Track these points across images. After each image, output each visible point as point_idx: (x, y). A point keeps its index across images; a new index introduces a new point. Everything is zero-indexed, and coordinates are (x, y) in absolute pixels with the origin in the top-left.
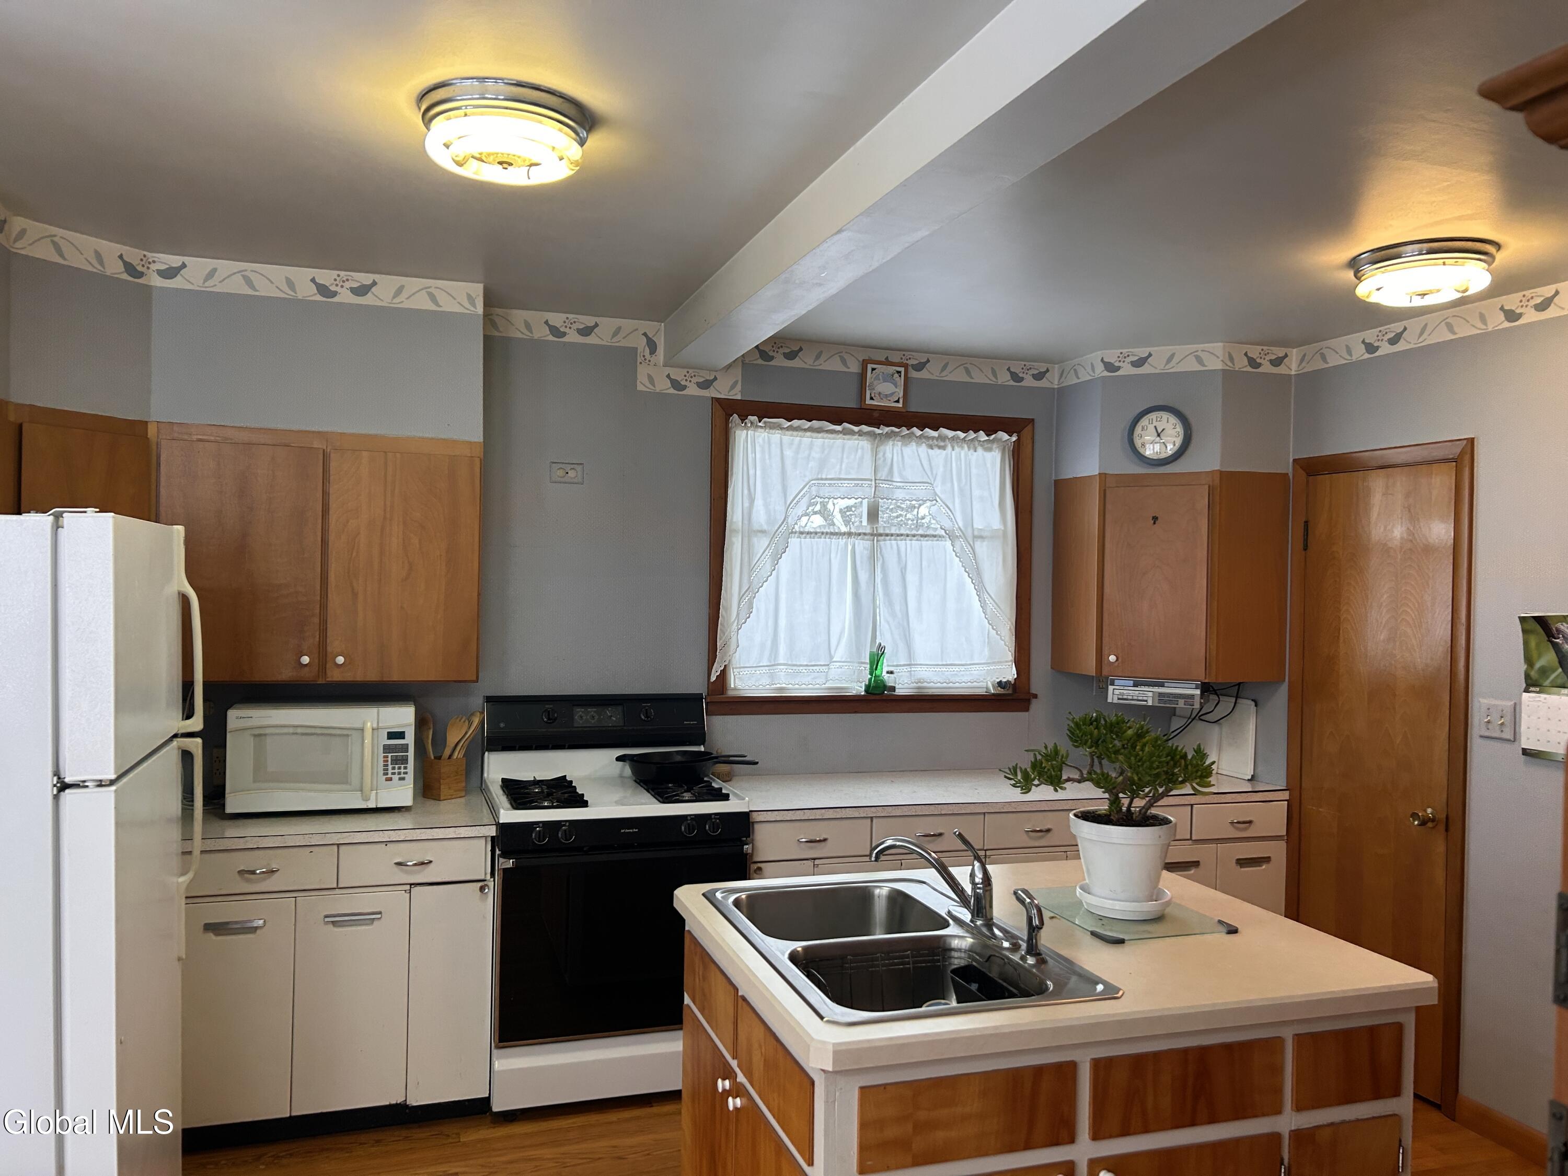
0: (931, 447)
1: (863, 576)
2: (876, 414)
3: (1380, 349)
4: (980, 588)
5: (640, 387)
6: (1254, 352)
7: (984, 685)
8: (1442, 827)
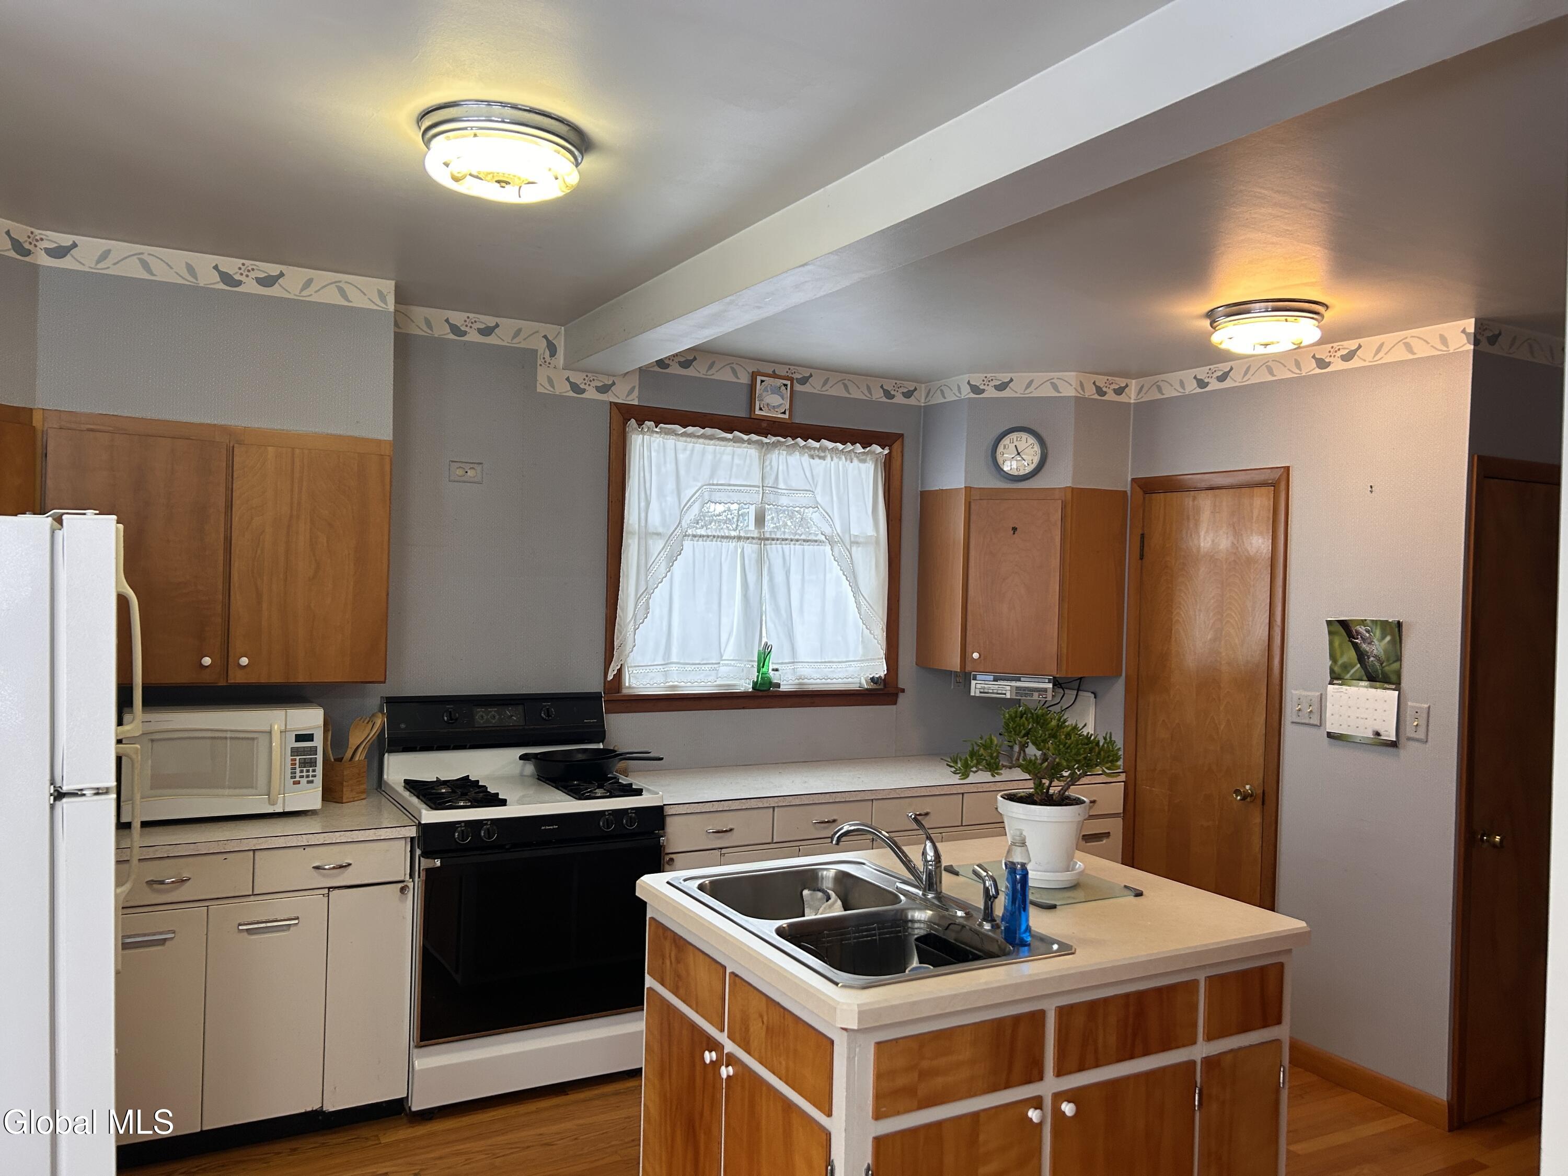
0: (812, 457)
1: (752, 578)
2: (764, 425)
3: (1210, 385)
4: (856, 591)
5: (540, 389)
6: (1101, 381)
7: (857, 680)
8: (1259, 802)
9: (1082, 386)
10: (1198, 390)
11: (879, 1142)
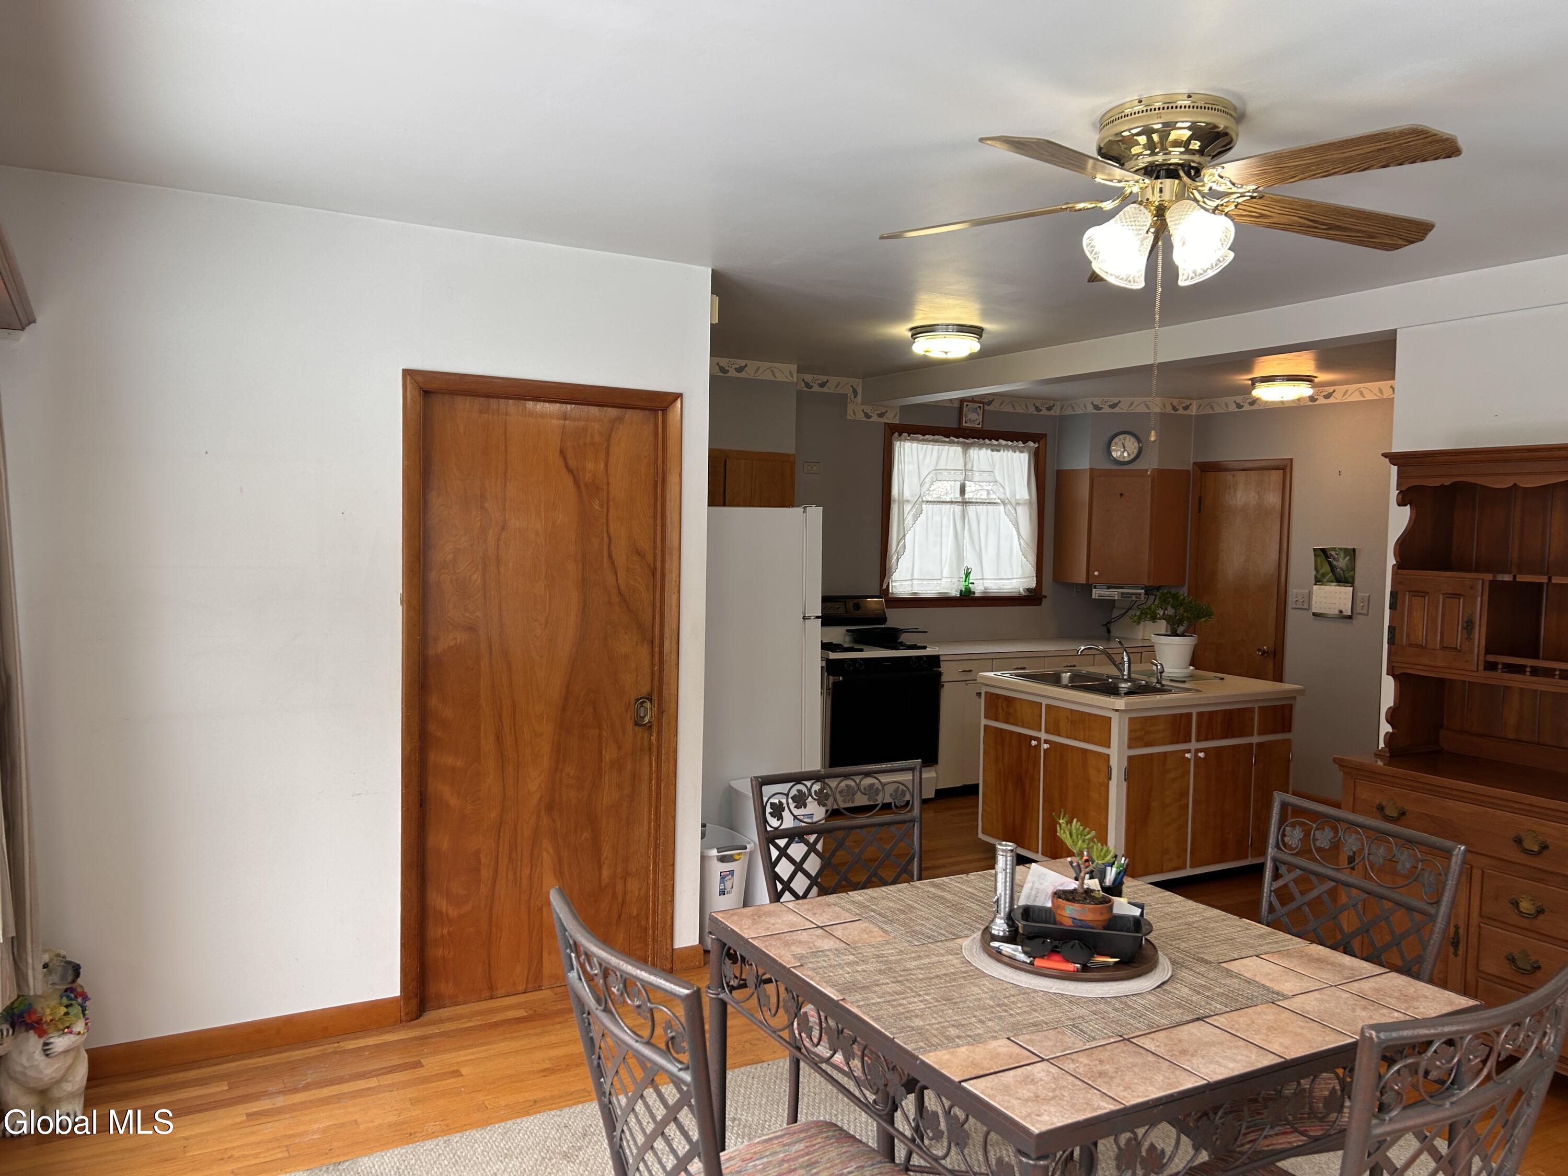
0: (992, 450)
1: (959, 527)
2: (967, 432)
3: (1244, 407)
4: (1019, 533)
5: (849, 417)
6: (1176, 402)
7: (1020, 590)
8: (1272, 655)
9: (1164, 405)
10: (1237, 410)
11: (1130, 758)
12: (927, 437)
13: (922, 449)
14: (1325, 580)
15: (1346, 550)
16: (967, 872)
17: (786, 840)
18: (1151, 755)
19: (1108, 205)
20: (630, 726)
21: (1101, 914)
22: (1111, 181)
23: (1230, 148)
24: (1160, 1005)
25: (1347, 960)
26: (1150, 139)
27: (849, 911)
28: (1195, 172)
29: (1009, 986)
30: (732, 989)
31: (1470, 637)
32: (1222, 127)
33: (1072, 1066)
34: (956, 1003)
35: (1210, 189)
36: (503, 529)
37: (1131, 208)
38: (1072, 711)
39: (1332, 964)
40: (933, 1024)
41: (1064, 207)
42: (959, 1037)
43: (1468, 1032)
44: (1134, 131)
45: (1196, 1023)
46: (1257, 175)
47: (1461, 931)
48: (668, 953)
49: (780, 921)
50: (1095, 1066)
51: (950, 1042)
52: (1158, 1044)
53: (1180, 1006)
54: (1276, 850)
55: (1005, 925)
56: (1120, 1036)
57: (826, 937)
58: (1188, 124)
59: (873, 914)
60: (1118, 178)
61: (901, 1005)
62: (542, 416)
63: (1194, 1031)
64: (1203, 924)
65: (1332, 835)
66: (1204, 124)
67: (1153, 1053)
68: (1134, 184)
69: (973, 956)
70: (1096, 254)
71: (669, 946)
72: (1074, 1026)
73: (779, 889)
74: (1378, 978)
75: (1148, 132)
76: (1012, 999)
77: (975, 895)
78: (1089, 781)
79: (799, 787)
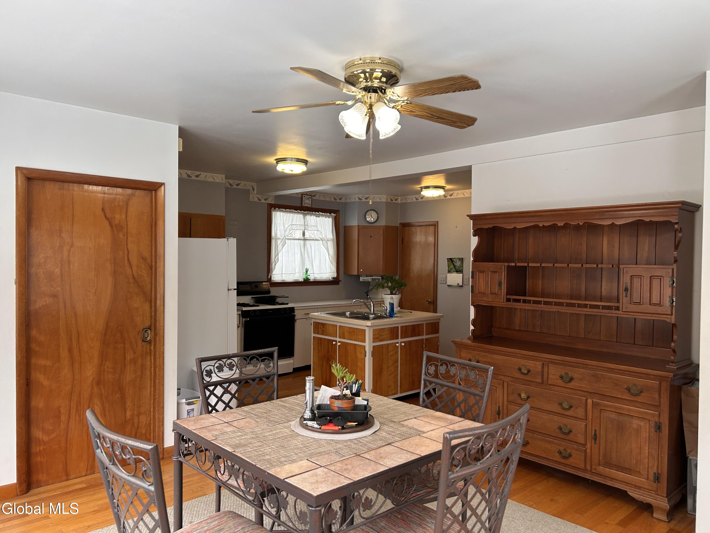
0: (316, 217)
1: (302, 250)
2: (305, 208)
3: (419, 200)
5: (251, 200)
6: (392, 197)
7: (329, 278)
9: (387, 199)
10: (416, 201)
11: (374, 347)
12: (287, 210)
13: (285, 215)
14: (452, 271)
15: (459, 259)
16: (297, 394)
17: (214, 387)
18: (382, 345)
19: (350, 103)
20: (140, 341)
21: (350, 404)
22: (349, 92)
23: (398, 82)
24: (373, 440)
25: (450, 417)
26: (365, 75)
27: (241, 415)
28: (383, 91)
29: (310, 439)
30: (185, 456)
31: (501, 289)
32: (394, 73)
33: (334, 468)
34: (286, 447)
35: (390, 98)
36: (72, 247)
37: (359, 104)
38: (349, 328)
39: (444, 419)
40: (274, 457)
41: (331, 102)
42: (285, 461)
43: (485, 432)
44: (359, 72)
45: (388, 446)
46: (407, 93)
47: (501, 408)
48: (161, 450)
49: (208, 421)
50: (344, 467)
51: (281, 464)
52: (371, 455)
53: (381, 440)
54: (425, 376)
55: (310, 413)
56: (356, 454)
57: (229, 426)
58: (380, 70)
59: (252, 415)
60: (353, 91)
61: (260, 451)
62: (92, 192)
63: (386, 449)
64: (395, 407)
65: (446, 367)
66: (386, 71)
67: (368, 459)
68: (359, 94)
69: (295, 428)
70: (345, 123)
71: (161, 447)
72: (336, 452)
73: (210, 410)
74: (461, 423)
75: (364, 72)
76: (311, 444)
77: (299, 404)
78: (357, 358)
79: (220, 362)
